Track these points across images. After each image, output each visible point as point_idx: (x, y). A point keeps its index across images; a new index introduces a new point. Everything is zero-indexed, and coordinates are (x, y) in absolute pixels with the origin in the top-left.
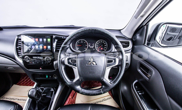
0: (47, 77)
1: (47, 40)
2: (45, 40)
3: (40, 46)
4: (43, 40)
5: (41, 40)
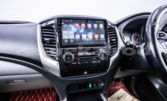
0: (90, 86)
1: (98, 26)
2: (95, 26)
3: (89, 35)
4: (93, 26)
5: (89, 26)
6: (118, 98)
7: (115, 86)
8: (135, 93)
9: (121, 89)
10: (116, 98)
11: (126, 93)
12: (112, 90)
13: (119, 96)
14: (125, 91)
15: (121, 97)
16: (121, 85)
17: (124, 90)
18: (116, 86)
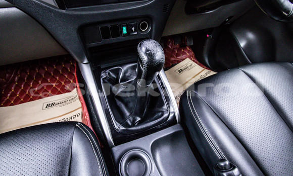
6: (181, 71)
7: (177, 55)
8: (207, 61)
9: (188, 59)
10: (177, 71)
11: (194, 64)
12: (172, 62)
13: (182, 68)
14: (194, 61)
15: (185, 69)
16: (188, 53)
17: (192, 60)
18: (180, 56)
